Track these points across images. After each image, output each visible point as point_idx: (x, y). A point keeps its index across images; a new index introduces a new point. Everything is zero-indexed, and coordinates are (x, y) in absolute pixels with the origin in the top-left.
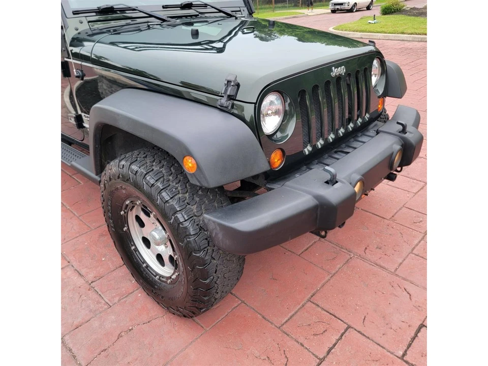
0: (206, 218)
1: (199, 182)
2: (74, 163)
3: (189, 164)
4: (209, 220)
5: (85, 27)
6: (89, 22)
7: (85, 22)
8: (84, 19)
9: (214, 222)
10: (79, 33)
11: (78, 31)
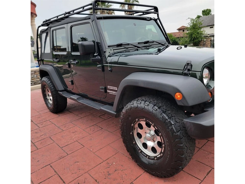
0: (185, 121)
1: (183, 103)
2: (102, 108)
3: (178, 96)
4: (187, 122)
5: (112, 52)
6: (113, 50)
7: (112, 50)
8: (112, 49)
9: (190, 122)
10: (110, 54)
11: (110, 53)
